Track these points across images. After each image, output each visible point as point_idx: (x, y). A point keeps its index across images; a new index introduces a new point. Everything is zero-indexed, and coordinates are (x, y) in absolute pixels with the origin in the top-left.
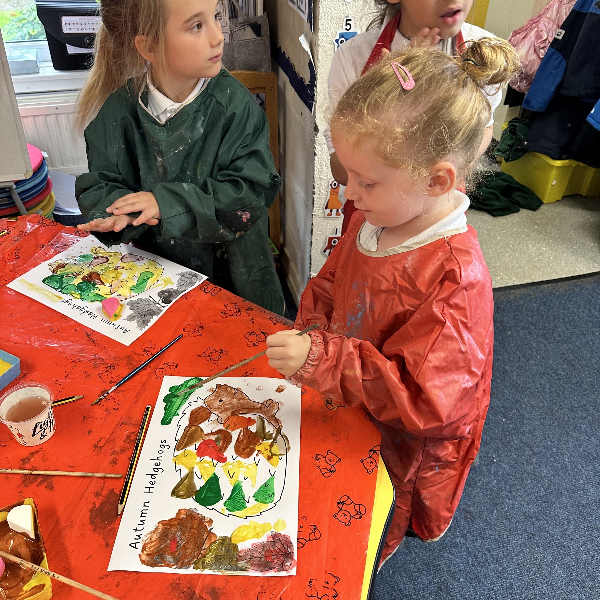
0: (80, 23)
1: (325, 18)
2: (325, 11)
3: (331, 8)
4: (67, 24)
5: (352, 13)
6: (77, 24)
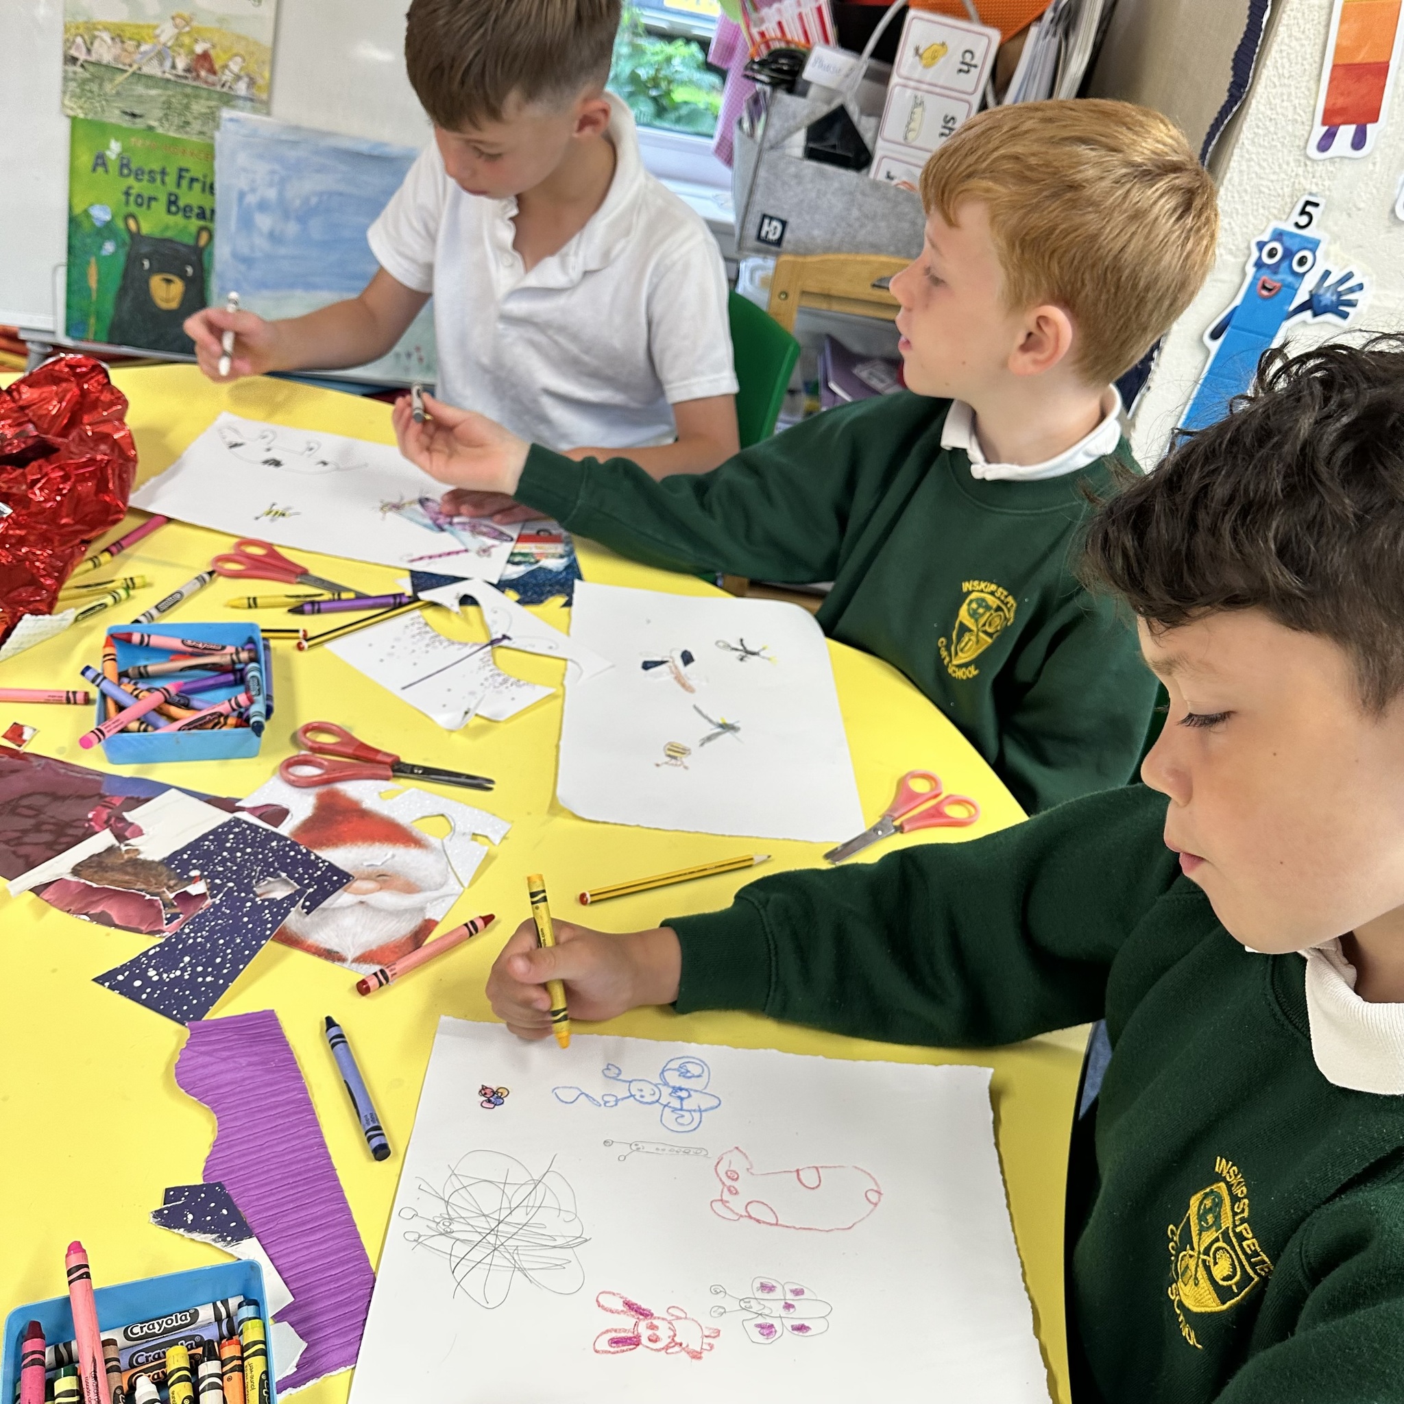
5: (1314, 189)
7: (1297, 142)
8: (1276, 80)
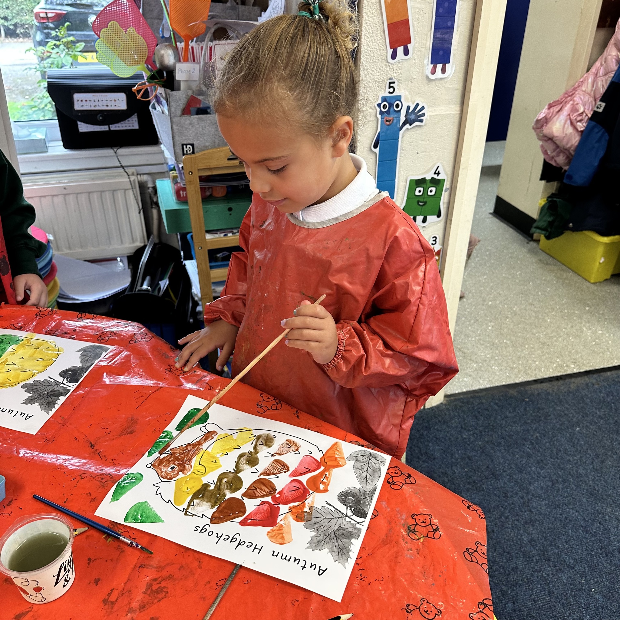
0: (93, 100)
1: (367, 80)
2: (366, 73)
3: (373, 69)
4: (80, 101)
5: (395, 75)
6: (90, 101)
7: (383, 58)
8: (368, 35)
